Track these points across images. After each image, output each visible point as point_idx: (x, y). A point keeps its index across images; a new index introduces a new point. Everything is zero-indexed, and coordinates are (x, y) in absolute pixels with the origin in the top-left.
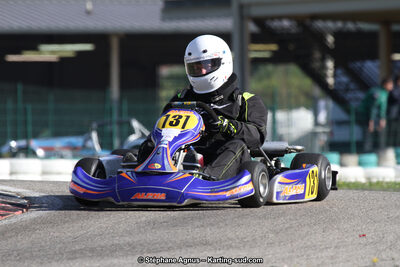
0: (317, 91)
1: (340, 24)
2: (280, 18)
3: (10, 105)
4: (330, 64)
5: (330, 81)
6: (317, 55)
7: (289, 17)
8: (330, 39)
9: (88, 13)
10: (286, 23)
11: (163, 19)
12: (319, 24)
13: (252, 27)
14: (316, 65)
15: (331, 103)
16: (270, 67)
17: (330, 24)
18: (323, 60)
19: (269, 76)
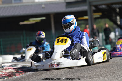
0: (115, 26)
1: (120, 6)
2: (102, 5)
3: (22, 38)
4: (118, 18)
5: (119, 23)
6: (114, 15)
7: (105, 5)
8: (118, 10)
9: (43, 8)
10: (104, 6)
11: (67, 8)
12: (114, 6)
13: (93, 8)
14: (114, 18)
15: (119, 30)
16: (100, 20)
17: (117, 6)
18: (116, 16)
19: (100, 22)
